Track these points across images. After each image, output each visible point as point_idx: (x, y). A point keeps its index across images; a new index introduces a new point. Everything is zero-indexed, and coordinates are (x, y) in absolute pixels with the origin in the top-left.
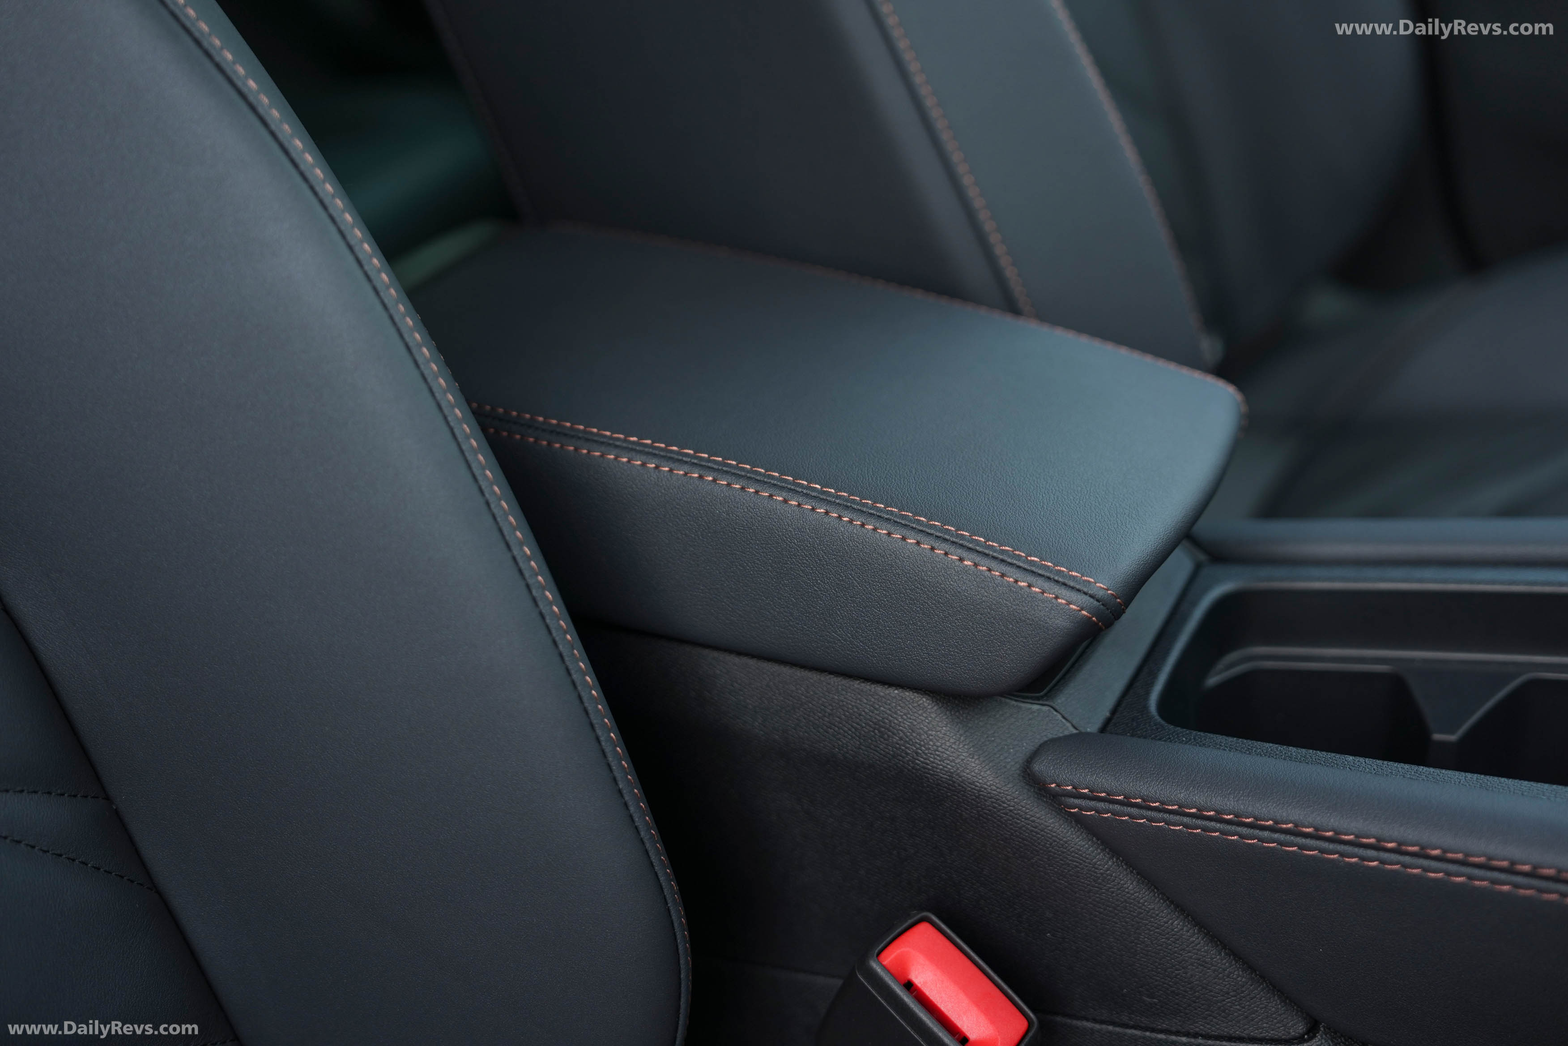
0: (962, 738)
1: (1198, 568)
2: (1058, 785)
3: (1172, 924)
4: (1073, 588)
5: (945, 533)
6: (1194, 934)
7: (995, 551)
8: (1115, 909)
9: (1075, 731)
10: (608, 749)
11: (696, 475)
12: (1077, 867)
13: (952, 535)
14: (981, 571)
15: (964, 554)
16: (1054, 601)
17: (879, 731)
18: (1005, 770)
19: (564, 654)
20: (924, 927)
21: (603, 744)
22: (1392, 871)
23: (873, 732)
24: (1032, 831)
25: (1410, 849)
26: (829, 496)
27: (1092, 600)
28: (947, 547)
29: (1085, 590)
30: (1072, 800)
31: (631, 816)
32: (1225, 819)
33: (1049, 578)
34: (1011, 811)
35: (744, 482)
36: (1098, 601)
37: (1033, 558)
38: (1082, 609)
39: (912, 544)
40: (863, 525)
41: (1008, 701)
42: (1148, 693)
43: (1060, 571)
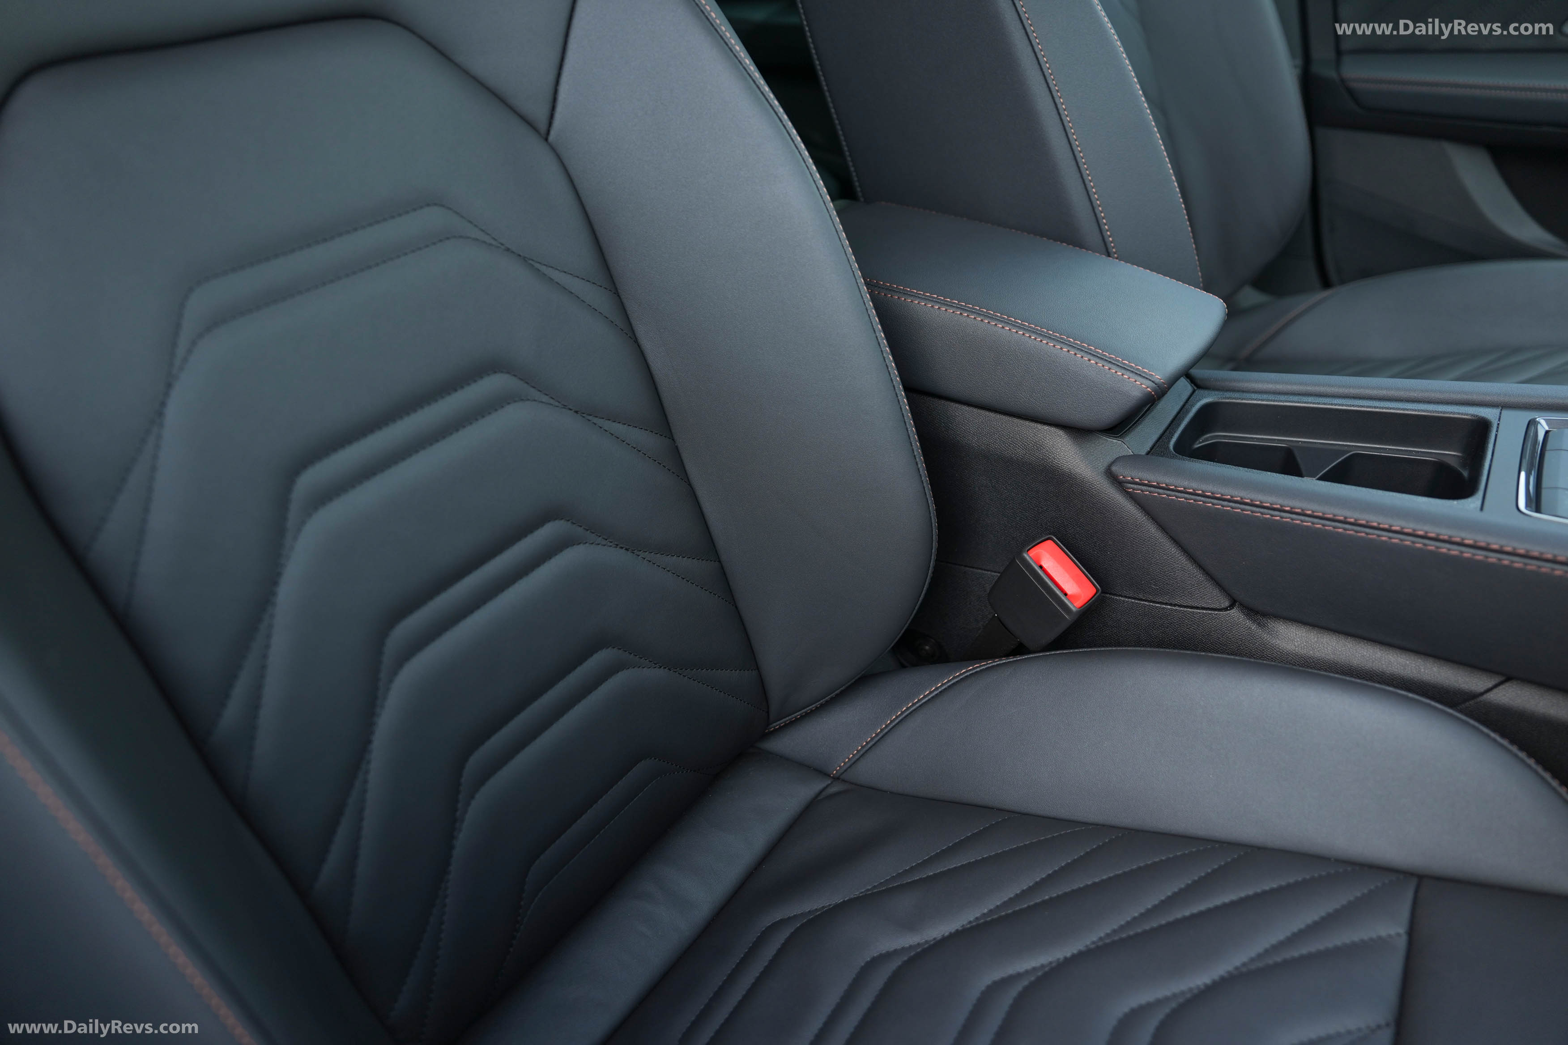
0: (1078, 452)
1: (1194, 391)
2: (1124, 477)
3: (1171, 550)
4: (1144, 377)
5: (1082, 347)
6: (1181, 556)
7: (1107, 357)
8: (1144, 541)
9: (1132, 454)
10: (911, 435)
11: (959, 313)
12: (1127, 519)
13: (1086, 348)
14: (1099, 366)
15: (1092, 358)
16: (1134, 383)
17: (1037, 447)
18: (1097, 469)
19: (896, 386)
20: (1049, 542)
21: (909, 432)
22: (1286, 522)
23: (1033, 447)
24: (1107, 500)
25: (1297, 510)
26: (1025, 326)
27: (1153, 383)
28: (1083, 354)
29: (1150, 378)
30: (1130, 485)
31: (919, 469)
32: (1207, 495)
33: (1133, 372)
34: (1098, 489)
35: (982, 318)
36: (1156, 384)
37: (1125, 362)
38: (1148, 388)
39: (1065, 351)
40: (1041, 341)
41: (1102, 436)
42: (1169, 442)
43: (1138, 368)
